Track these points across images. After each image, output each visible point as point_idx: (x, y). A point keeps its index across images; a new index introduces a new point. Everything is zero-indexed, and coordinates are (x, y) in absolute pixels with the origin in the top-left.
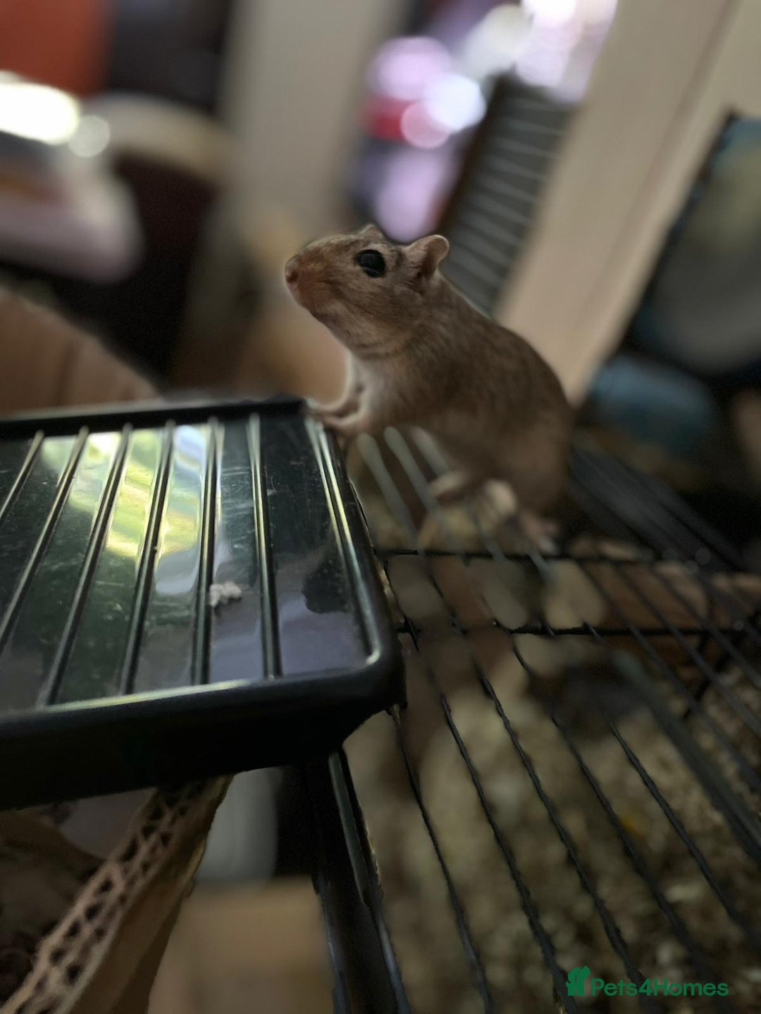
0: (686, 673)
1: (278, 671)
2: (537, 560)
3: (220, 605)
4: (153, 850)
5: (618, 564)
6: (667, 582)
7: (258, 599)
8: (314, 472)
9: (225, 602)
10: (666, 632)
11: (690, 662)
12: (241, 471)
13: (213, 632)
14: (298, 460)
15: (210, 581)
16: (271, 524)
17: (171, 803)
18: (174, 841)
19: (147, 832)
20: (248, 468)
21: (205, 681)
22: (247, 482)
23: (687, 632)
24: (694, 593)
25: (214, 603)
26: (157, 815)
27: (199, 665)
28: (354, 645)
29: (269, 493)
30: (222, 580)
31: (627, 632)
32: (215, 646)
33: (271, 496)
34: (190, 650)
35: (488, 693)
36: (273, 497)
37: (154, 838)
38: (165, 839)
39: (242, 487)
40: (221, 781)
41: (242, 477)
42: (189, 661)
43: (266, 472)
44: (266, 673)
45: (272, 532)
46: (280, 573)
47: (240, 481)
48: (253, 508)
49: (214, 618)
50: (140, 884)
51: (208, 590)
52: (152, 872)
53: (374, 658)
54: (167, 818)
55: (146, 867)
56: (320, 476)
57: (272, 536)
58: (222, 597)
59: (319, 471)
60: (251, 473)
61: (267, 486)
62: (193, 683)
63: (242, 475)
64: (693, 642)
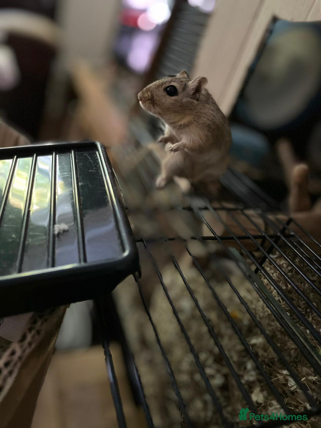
0: (257, 254)
1: (85, 260)
2: (196, 210)
3: (59, 234)
4: (33, 337)
5: (229, 210)
6: (248, 217)
7: (76, 231)
8: (100, 175)
9: (62, 232)
10: (248, 238)
11: (258, 250)
12: (67, 174)
13: (56, 245)
14: (93, 169)
15: (54, 223)
16: (81, 198)
17: (41, 317)
18: (43, 333)
19: (30, 330)
20: (70, 173)
21: (53, 266)
22: (70, 180)
23: (256, 237)
24: (260, 222)
25: (56, 232)
26: (35, 322)
27: (50, 259)
28: (118, 248)
29: (80, 184)
30: (60, 223)
31: (232, 238)
32: (57, 251)
33: (81, 186)
34: (46, 253)
35: (177, 268)
36: (82, 186)
37: (33, 332)
38: (38, 332)
39: (68, 182)
40: (62, 308)
41: (67, 177)
42: (46, 258)
43: (78, 175)
44: (80, 261)
45: (81, 201)
46: (85, 219)
47: (67, 179)
48: (73, 191)
49: (56, 239)
50: (28, 351)
51: (53, 227)
52: (33, 346)
53: (126, 253)
54: (39, 323)
55: (30, 344)
56: (102, 176)
57: (81, 203)
58: (60, 230)
59: (102, 174)
60: (72, 175)
61: (79, 181)
62: (48, 267)
63: (67, 176)
64: (259, 241)
